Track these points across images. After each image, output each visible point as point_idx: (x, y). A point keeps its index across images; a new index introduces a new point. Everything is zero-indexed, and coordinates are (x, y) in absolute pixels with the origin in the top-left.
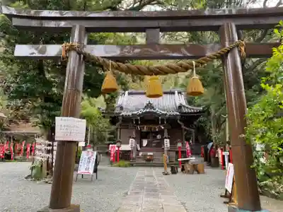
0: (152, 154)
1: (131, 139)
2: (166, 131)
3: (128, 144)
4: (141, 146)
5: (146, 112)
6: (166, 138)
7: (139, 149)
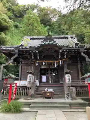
0: (51, 90)
1: (29, 75)
2: (66, 65)
3: (26, 80)
4: (41, 81)
5: (45, 45)
6: (67, 73)
7: (38, 84)
